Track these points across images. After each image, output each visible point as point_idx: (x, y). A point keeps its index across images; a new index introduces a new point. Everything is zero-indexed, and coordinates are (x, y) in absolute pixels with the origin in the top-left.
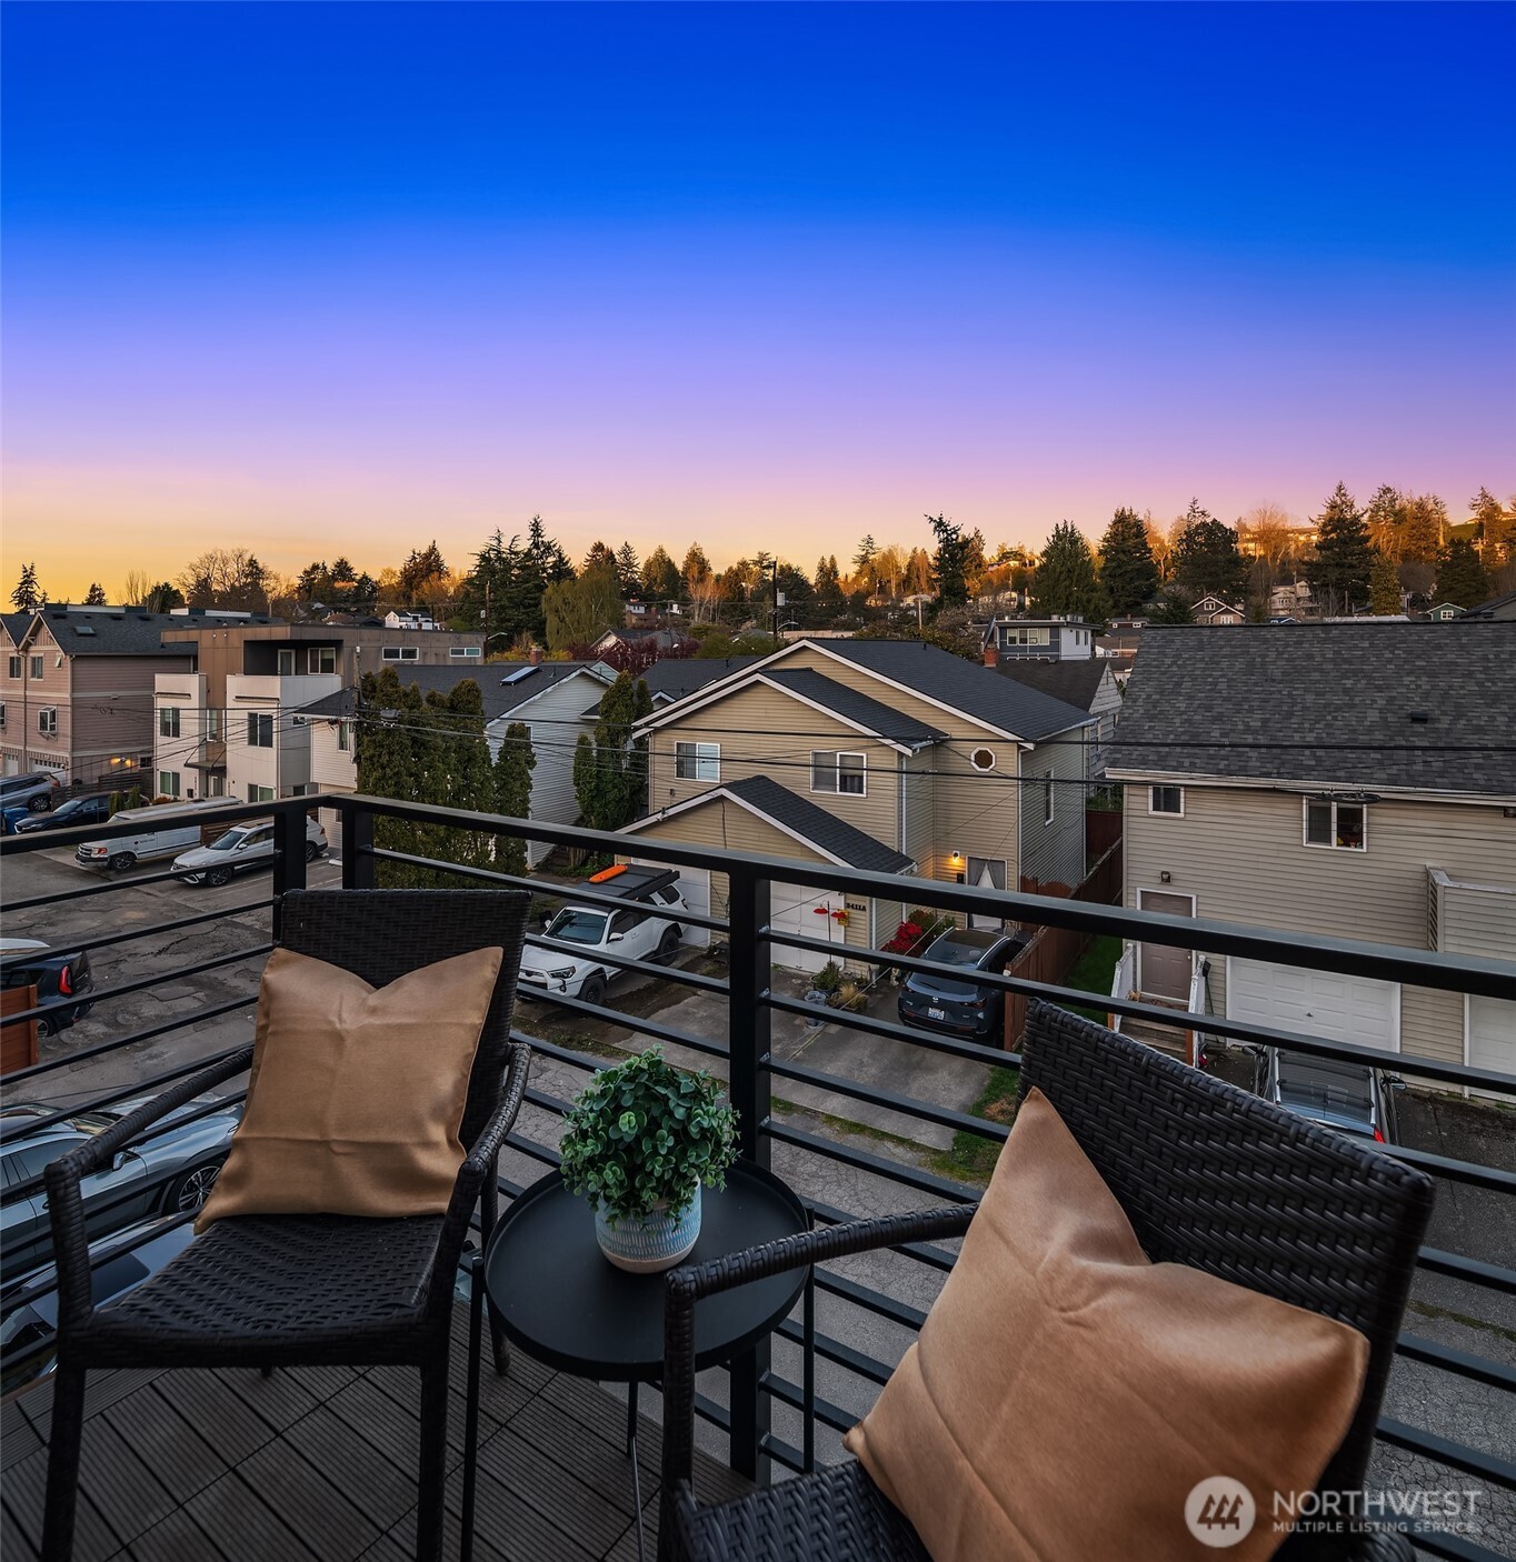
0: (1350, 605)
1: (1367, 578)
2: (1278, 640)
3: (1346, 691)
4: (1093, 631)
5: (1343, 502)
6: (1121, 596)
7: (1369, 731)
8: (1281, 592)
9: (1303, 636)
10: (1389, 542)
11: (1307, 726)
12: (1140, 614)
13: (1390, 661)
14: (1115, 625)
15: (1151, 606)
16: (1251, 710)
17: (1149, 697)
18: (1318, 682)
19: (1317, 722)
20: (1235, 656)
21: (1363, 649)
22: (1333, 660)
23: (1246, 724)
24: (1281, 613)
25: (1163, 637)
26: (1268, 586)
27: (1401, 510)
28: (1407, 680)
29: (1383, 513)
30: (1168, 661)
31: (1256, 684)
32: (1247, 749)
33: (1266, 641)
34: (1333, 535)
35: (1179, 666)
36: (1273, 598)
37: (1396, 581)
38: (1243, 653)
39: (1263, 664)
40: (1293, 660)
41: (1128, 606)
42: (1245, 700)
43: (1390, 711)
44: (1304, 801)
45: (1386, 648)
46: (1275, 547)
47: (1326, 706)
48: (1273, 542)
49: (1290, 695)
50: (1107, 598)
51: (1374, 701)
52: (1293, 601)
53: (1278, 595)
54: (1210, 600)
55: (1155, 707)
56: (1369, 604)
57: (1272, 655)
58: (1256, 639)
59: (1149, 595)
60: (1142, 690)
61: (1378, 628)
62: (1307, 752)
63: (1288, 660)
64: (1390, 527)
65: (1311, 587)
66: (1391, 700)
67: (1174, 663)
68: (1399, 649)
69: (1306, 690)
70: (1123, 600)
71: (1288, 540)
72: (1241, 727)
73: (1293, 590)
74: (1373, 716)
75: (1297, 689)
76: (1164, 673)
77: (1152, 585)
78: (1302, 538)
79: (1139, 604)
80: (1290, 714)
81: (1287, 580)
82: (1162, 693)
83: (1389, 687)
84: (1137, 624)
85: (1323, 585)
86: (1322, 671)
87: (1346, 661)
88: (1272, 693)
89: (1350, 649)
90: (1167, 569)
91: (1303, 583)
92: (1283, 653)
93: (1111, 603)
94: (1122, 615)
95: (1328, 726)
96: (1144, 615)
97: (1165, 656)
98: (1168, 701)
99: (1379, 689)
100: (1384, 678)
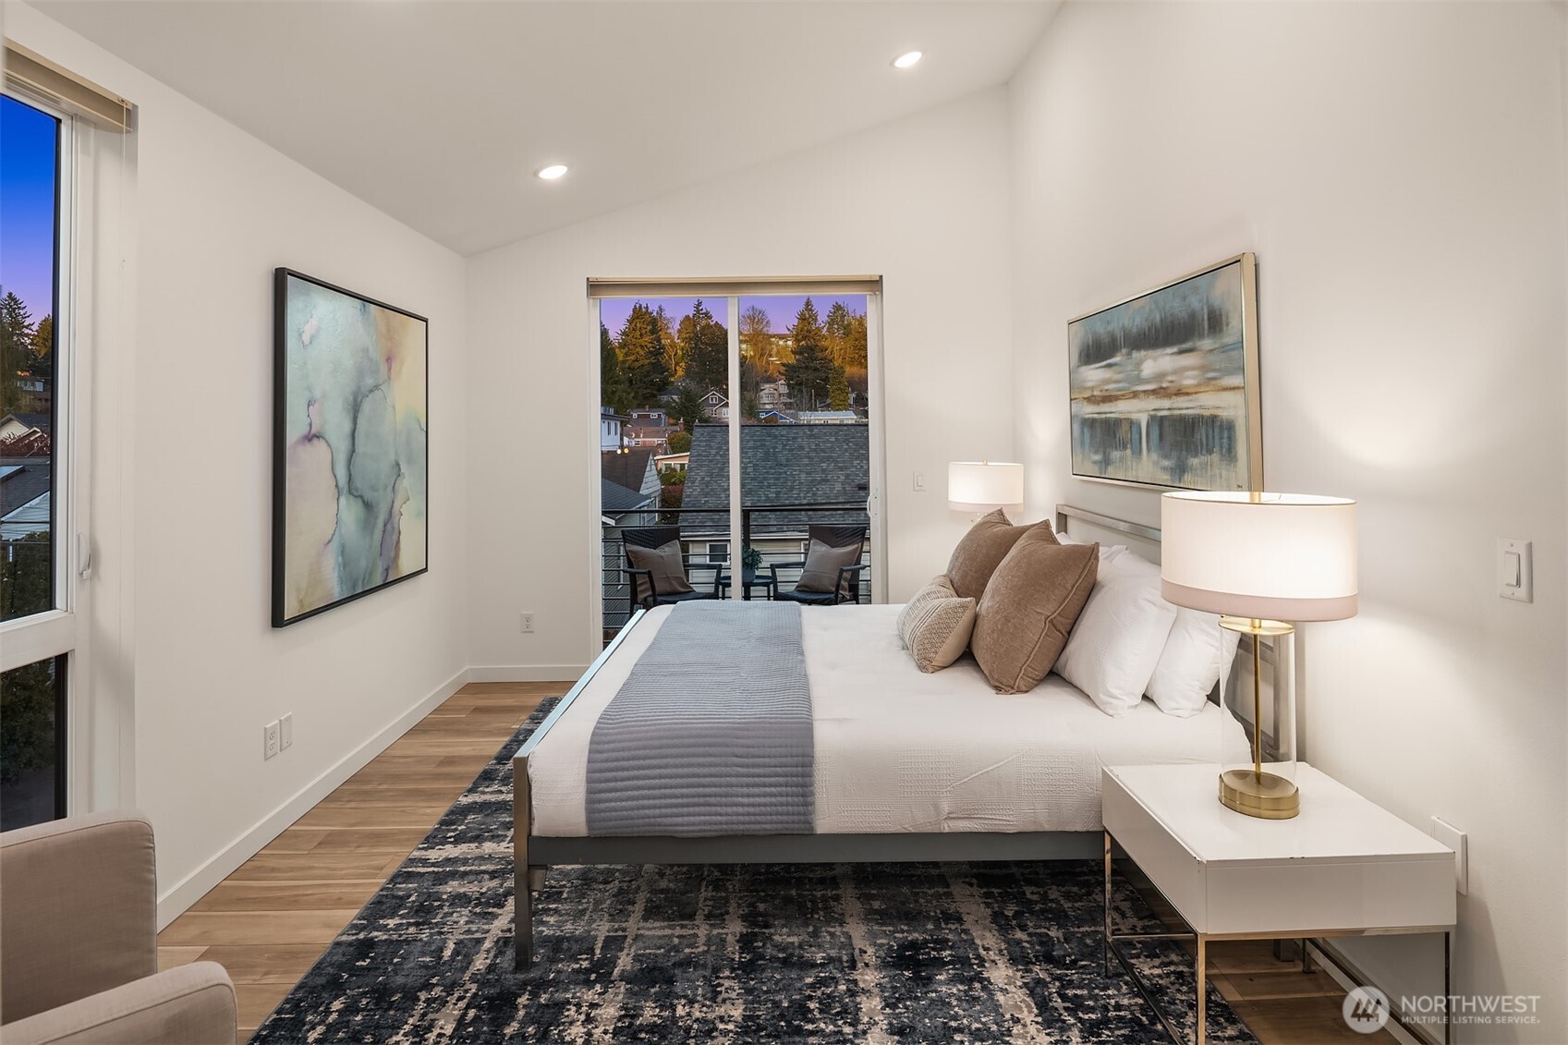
0: (815, 401)
1: (826, 380)
2: (782, 436)
3: (824, 471)
4: (622, 422)
5: (810, 316)
6: (639, 388)
7: (837, 497)
8: (768, 388)
9: (797, 433)
10: (841, 350)
11: (802, 495)
12: (657, 406)
13: (846, 450)
14: (635, 415)
15: (665, 398)
16: (769, 486)
17: (703, 479)
18: (807, 465)
19: (808, 492)
20: (757, 448)
21: (832, 442)
22: (815, 450)
23: (767, 496)
24: (767, 407)
25: (709, 434)
26: (757, 384)
27: (849, 324)
28: (856, 462)
29: (836, 326)
30: (713, 452)
31: (771, 468)
32: (768, 513)
33: (775, 437)
34: (803, 342)
35: (721, 455)
36: (762, 393)
37: (846, 383)
38: (762, 445)
39: (775, 453)
40: (792, 450)
41: (645, 397)
42: (765, 479)
43: (847, 483)
44: (802, 545)
45: (844, 442)
46: (762, 350)
47: (812, 481)
48: (760, 345)
49: (792, 475)
50: (629, 390)
51: (839, 477)
52: (776, 396)
53: (765, 391)
54: (713, 394)
55: (707, 487)
56: (829, 401)
57: (780, 447)
58: (769, 435)
59: (664, 386)
60: (697, 474)
61: (841, 428)
62: (803, 513)
63: (789, 450)
64: (841, 338)
65: (789, 385)
66: (847, 476)
67: (717, 453)
68: (851, 442)
69: (800, 471)
70: (641, 392)
71: (771, 343)
72: (764, 498)
73: (776, 387)
74: (838, 487)
75: (795, 470)
76: (711, 461)
77: (667, 379)
78: (781, 343)
79: (655, 396)
80: (792, 488)
81: (771, 380)
82: (711, 476)
83: (846, 468)
84: (654, 415)
85: (796, 384)
86: (809, 458)
87: (824, 451)
88: (781, 473)
89: (824, 442)
90: (677, 364)
91: (782, 382)
92: (785, 445)
93: (632, 394)
94: (640, 406)
95: (814, 494)
96: (659, 407)
97: (711, 448)
98: (716, 482)
99: (841, 469)
100: (844, 462)
